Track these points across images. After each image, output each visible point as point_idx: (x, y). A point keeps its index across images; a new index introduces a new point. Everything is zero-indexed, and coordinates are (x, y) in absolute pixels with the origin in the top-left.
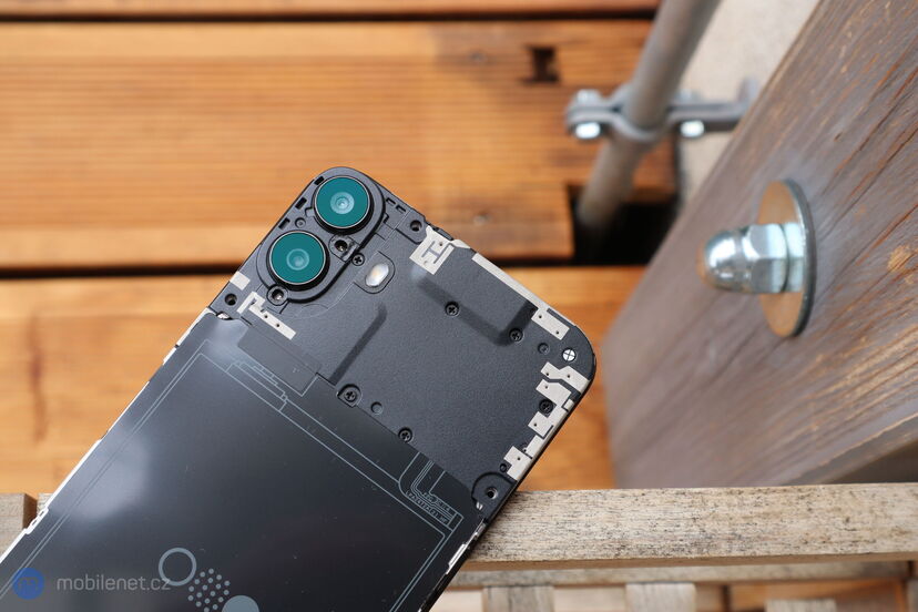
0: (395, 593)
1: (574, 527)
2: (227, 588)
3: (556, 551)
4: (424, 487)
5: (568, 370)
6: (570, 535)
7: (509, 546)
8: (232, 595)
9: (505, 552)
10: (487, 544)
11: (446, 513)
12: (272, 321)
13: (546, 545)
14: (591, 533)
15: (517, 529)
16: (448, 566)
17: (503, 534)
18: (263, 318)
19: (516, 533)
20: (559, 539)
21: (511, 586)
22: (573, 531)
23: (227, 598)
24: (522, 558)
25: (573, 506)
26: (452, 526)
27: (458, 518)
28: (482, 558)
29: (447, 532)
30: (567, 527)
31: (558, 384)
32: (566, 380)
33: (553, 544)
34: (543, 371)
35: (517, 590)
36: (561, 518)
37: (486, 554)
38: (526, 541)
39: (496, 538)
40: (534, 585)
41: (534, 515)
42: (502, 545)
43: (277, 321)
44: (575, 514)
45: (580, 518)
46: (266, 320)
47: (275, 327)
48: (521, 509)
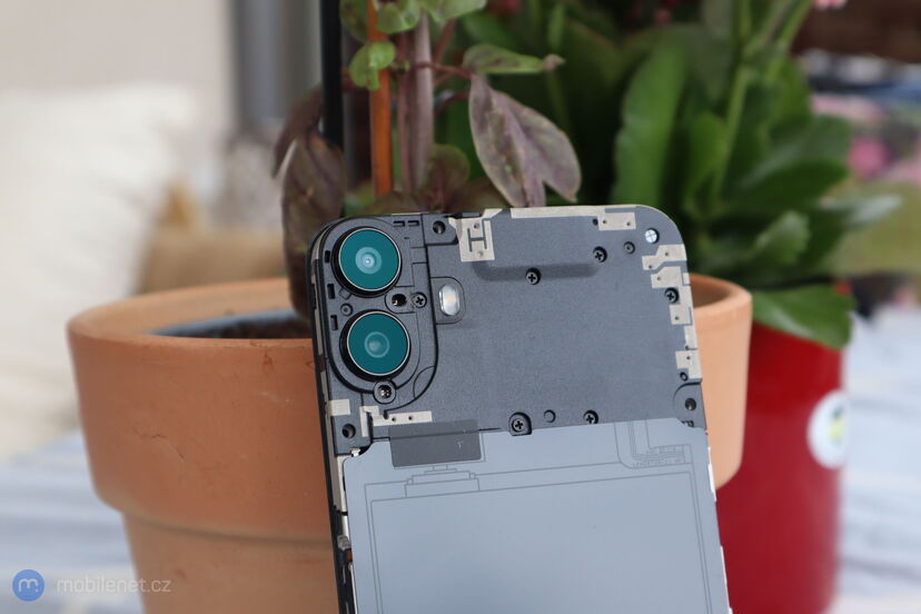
5: (663, 248)
12: (402, 418)
18: (393, 423)
31: (665, 269)
32: (667, 259)
34: (646, 268)
43: (407, 415)
46: (397, 423)
47: (410, 422)
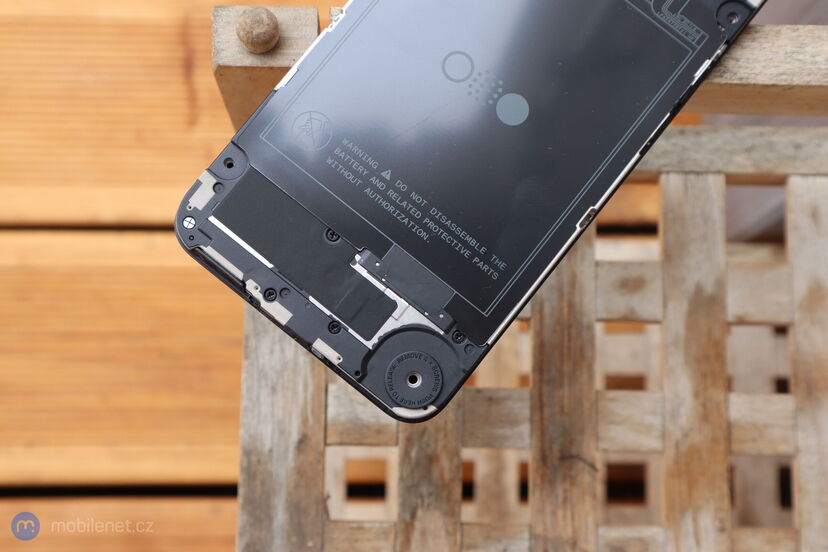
0: (647, 98)
1: (801, 57)
2: (500, 86)
3: (784, 77)
4: (673, 9)
6: (797, 64)
7: (742, 71)
8: (504, 93)
9: (739, 75)
10: (722, 68)
11: (692, 32)
13: (774, 71)
14: (816, 63)
15: (750, 56)
16: (693, 78)
17: (737, 60)
19: (748, 59)
20: (788, 66)
21: (687, 173)
22: (800, 60)
23: (500, 95)
24: (753, 82)
25: (801, 39)
26: (699, 43)
27: (703, 37)
28: (718, 80)
29: (694, 49)
30: (794, 56)
33: (781, 70)
35: (692, 177)
36: (789, 49)
37: (722, 77)
38: (758, 67)
39: (730, 64)
40: (707, 172)
41: (766, 45)
42: (735, 70)
44: (802, 45)
45: (806, 49)
48: (754, 40)
